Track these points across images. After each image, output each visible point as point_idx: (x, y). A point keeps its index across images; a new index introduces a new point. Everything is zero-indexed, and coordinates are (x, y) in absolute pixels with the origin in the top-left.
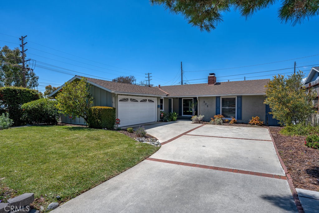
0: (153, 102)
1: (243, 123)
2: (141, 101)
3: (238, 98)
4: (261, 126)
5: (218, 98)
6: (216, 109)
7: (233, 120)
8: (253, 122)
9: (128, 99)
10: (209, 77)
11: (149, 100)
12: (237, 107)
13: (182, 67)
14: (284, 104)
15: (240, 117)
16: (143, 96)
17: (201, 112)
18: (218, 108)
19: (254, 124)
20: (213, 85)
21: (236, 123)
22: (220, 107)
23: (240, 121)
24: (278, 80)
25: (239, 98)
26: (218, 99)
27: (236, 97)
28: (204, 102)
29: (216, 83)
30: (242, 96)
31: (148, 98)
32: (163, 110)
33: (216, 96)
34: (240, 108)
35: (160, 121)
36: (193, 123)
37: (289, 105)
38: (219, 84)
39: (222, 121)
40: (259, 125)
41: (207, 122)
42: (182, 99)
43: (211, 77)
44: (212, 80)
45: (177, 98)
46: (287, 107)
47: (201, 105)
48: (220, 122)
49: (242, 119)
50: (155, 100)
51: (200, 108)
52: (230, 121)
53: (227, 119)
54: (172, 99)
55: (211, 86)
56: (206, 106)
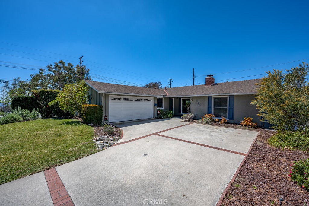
0: (150, 101)
1: (234, 124)
2: (136, 100)
3: (229, 97)
4: (254, 128)
5: (210, 97)
6: (208, 108)
7: (223, 119)
8: (245, 123)
9: (121, 98)
10: (206, 78)
11: (145, 99)
12: (229, 107)
13: (193, 73)
14: (276, 104)
15: (231, 117)
16: (137, 96)
17: (194, 110)
18: (209, 107)
19: (245, 125)
20: (210, 86)
21: (226, 123)
22: (211, 106)
23: (231, 121)
24: (273, 76)
25: (231, 98)
26: (210, 99)
27: (228, 96)
28: (197, 101)
29: (213, 84)
30: (234, 95)
31: (143, 98)
32: (163, 108)
33: (208, 96)
34: (232, 108)
35: (156, 118)
36: (182, 121)
37: (284, 106)
38: (217, 84)
39: (209, 121)
40: (252, 127)
41: (197, 121)
42: (182, 99)
43: (208, 78)
44: (210, 81)
45: (177, 98)
46: (281, 108)
47: (194, 104)
48: (208, 121)
49: (234, 120)
50: (152, 99)
51: (193, 107)
52: (220, 120)
53: (217, 119)
54: (173, 99)
55: (207, 87)
56: (199, 105)
